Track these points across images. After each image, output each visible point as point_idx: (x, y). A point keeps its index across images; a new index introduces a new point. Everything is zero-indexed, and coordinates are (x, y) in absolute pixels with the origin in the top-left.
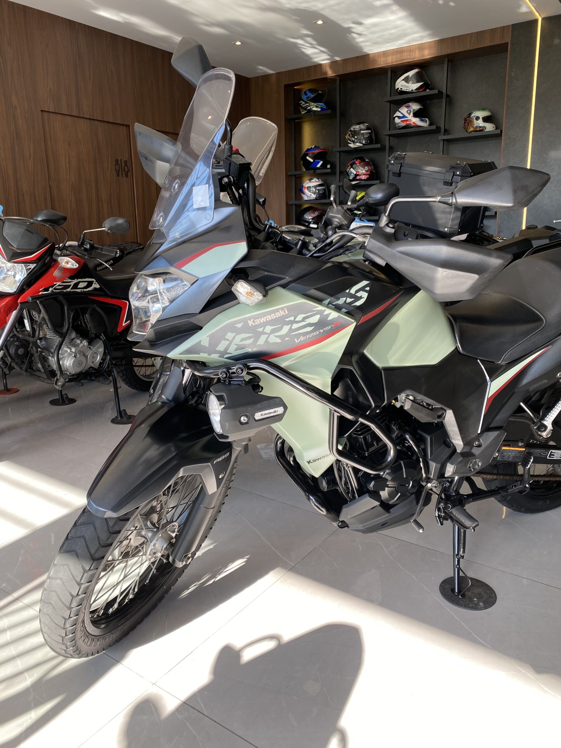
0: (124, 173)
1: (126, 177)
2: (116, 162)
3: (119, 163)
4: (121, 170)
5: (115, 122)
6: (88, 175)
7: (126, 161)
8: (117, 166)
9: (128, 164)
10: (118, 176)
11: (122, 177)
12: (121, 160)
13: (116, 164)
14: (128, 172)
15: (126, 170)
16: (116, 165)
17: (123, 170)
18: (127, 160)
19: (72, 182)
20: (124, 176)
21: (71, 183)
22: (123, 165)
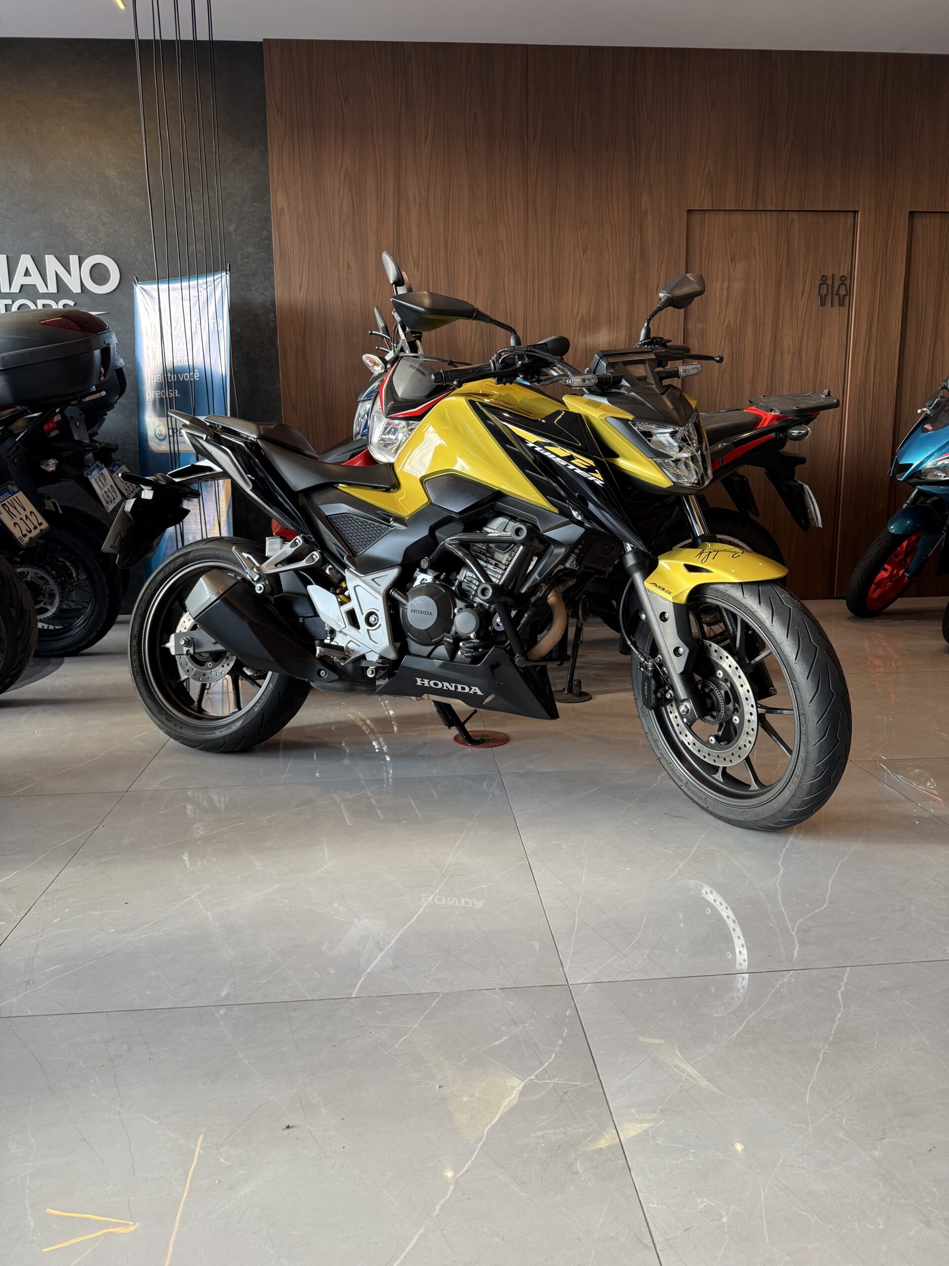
0: (836, 298)
1: (840, 305)
2: (822, 280)
3: (830, 282)
4: (830, 296)
5: (828, 210)
6: (761, 307)
7: (842, 276)
8: (825, 287)
9: (848, 283)
10: (823, 304)
11: (832, 306)
12: (833, 275)
13: (820, 284)
14: (844, 295)
15: (842, 292)
16: (822, 286)
17: (835, 293)
18: (845, 275)
19: (729, 322)
20: (836, 303)
21: (726, 323)
22: (837, 283)
